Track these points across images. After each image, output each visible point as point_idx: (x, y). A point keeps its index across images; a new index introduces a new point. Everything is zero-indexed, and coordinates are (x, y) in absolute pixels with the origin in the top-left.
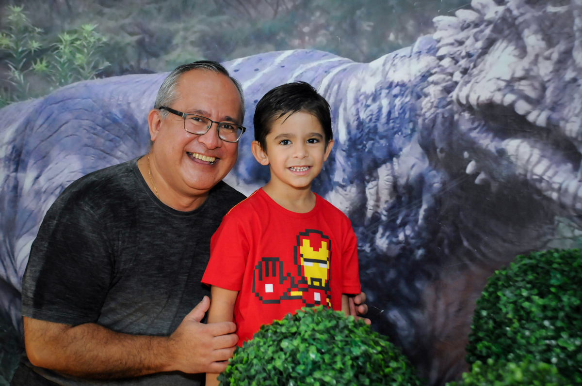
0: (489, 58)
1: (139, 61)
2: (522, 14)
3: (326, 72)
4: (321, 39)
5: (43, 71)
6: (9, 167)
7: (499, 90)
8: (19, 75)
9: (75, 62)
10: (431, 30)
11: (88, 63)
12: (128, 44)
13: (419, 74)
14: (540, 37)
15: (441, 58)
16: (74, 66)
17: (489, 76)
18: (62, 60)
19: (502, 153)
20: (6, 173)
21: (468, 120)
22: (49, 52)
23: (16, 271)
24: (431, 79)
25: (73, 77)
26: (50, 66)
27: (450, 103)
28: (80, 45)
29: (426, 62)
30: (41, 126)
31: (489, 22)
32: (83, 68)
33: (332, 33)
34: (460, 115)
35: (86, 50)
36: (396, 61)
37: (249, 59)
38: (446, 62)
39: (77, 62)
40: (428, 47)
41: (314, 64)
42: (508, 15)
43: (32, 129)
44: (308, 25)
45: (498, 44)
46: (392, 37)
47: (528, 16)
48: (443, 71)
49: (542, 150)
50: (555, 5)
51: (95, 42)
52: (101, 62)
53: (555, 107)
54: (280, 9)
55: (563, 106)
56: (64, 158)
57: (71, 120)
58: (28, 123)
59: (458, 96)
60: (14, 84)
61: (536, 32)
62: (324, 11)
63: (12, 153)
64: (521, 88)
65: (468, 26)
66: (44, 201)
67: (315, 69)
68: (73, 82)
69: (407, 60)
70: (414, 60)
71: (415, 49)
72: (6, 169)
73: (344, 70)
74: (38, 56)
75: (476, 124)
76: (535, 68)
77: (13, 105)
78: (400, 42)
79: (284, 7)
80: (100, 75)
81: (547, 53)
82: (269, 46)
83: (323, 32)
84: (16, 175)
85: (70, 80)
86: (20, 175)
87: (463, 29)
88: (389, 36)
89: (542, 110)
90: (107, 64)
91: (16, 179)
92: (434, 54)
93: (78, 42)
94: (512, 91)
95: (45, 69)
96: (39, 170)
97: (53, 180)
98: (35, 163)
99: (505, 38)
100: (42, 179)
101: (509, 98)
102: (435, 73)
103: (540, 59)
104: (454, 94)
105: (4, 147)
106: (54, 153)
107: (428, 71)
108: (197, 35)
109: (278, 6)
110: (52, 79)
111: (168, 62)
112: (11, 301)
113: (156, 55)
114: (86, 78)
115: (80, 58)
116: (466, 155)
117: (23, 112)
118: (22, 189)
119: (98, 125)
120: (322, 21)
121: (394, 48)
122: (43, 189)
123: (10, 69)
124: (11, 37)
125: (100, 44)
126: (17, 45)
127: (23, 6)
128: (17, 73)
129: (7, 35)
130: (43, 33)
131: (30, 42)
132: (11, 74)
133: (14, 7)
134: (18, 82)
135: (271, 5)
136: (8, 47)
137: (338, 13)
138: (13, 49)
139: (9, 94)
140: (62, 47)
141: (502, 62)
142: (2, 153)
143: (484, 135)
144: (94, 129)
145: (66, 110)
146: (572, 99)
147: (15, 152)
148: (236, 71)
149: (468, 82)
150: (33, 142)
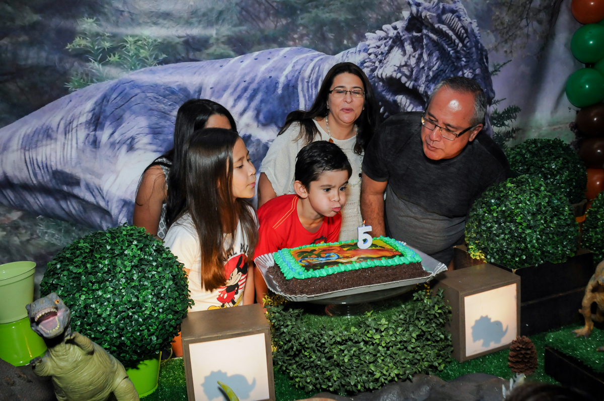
0: (391, 55)
1: (187, 54)
2: (404, 35)
3: (311, 60)
4: (306, 42)
5: (117, 62)
6: (89, 128)
7: (395, 71)
8: (98, 65)
9: (140, 55)
10: (365, 40)
11: (151, 56)
12: (178, 43)
13: (359, 62)
14: (411, 46)
15: (370, 54)
16: (140, 58)
17: (390, 65)
18: (130, 54)
20: (87, 132)
21: (382, 86)
22: (119, 49)
23: (103, 198)
24: (365, 65)
25: (140, 65)
26: (122, 58)
27: (374, 77)
28: (142, 44)
30: (115, 99)
31: (391, 38)
32: (147, 59)
33: (312, 39)
34: (378, 83)
35: (146, 47)
36: (349, 55)
37: (263, 52)
38: (372, 56)
39: (142, 56)
40: (364, 48)
41: (304, 55)
42: (398, 35)
43: (108, 101)
44: (296, 34)
45: (394, 48)
46: (345, 42)
48: (371, 61)
49: (410, 100)
50: (416, 32)
51: (152, 42)
52: (160, 54)
53: (416, 80)
54: (278, 24)
55: (419, 79)
56: (134, 119)
57: (139, 93)
58: (105, 98)
59: (377, 74)
60: (93, 71)
62: (305, 26)
63: (92, 118)
64: (404, 70)
65: (382, 39)
66: (118, 149)
67: (305, 58)
68: (141, 68)
69: (354, 54)
70: (357, 55)
71: (358, 49)
72: (87, 130)
73: (322, 59)
74: (111, 52)
75: (385, 88)
76: (409, 61)
77: (92, 86)
78: (350, 45)
79: (281, 23)
80: (161, 63)
81: (414, 54)
82: (275, 45)
83: (306, 38)
84: (95, 133)
85: (138, 67)
86: (98, 133)
87: (380, 40)
88: (344, 42)
89: (411, 81)
90: (164, 56)
91: (95, 135)
92: (367, 52)
93: (140, 42)
94: (400, 72)
95: (118, 60)
96: (114, 129)
97: (125, 135)
98: (110, 124)
99: (397, 46)
100: (116, 135)
101: (399, 75)
102: (367, 62)
103: (411, 57)
104: (375, 73)
105: (85, 115)
106: (127, 115)
107: (364, 61)
108: (226, 38)
110: (124, 67)
111: (208, 54)
112: (102, 218)
113: (199, 50)
114: (151, 65)
115: (143, 53)
116: (380, 103)
117: (101, 90)
118: (100, 142)
119: (160, 96)
120: (304, 32)
121: (347, 48)
122: (117, 141)
123: (91, 61)
124: (87, 39)
125: (156, 43)
126: (92, 44)
127: (95, 18)
128: (96, 64)
129: (83, 38)
130: (111, 36)
131: (102, 43)
132: (91, 64)
133: (87, 19)
134: (98, 70)
135: (273, 21)
136: (86, 46)
137: (313, 28)
138: (91, 48)
139: (89, 79)
140: (128, 45)
141: (396, 58)
142: (83, 119)
143: (388, 94)
144: (157, 98)
145: (135, 87)
146: (423, 76)
147: (95, 117)
148: (256, 59)
149: (382, 67)
150: (108, 110)
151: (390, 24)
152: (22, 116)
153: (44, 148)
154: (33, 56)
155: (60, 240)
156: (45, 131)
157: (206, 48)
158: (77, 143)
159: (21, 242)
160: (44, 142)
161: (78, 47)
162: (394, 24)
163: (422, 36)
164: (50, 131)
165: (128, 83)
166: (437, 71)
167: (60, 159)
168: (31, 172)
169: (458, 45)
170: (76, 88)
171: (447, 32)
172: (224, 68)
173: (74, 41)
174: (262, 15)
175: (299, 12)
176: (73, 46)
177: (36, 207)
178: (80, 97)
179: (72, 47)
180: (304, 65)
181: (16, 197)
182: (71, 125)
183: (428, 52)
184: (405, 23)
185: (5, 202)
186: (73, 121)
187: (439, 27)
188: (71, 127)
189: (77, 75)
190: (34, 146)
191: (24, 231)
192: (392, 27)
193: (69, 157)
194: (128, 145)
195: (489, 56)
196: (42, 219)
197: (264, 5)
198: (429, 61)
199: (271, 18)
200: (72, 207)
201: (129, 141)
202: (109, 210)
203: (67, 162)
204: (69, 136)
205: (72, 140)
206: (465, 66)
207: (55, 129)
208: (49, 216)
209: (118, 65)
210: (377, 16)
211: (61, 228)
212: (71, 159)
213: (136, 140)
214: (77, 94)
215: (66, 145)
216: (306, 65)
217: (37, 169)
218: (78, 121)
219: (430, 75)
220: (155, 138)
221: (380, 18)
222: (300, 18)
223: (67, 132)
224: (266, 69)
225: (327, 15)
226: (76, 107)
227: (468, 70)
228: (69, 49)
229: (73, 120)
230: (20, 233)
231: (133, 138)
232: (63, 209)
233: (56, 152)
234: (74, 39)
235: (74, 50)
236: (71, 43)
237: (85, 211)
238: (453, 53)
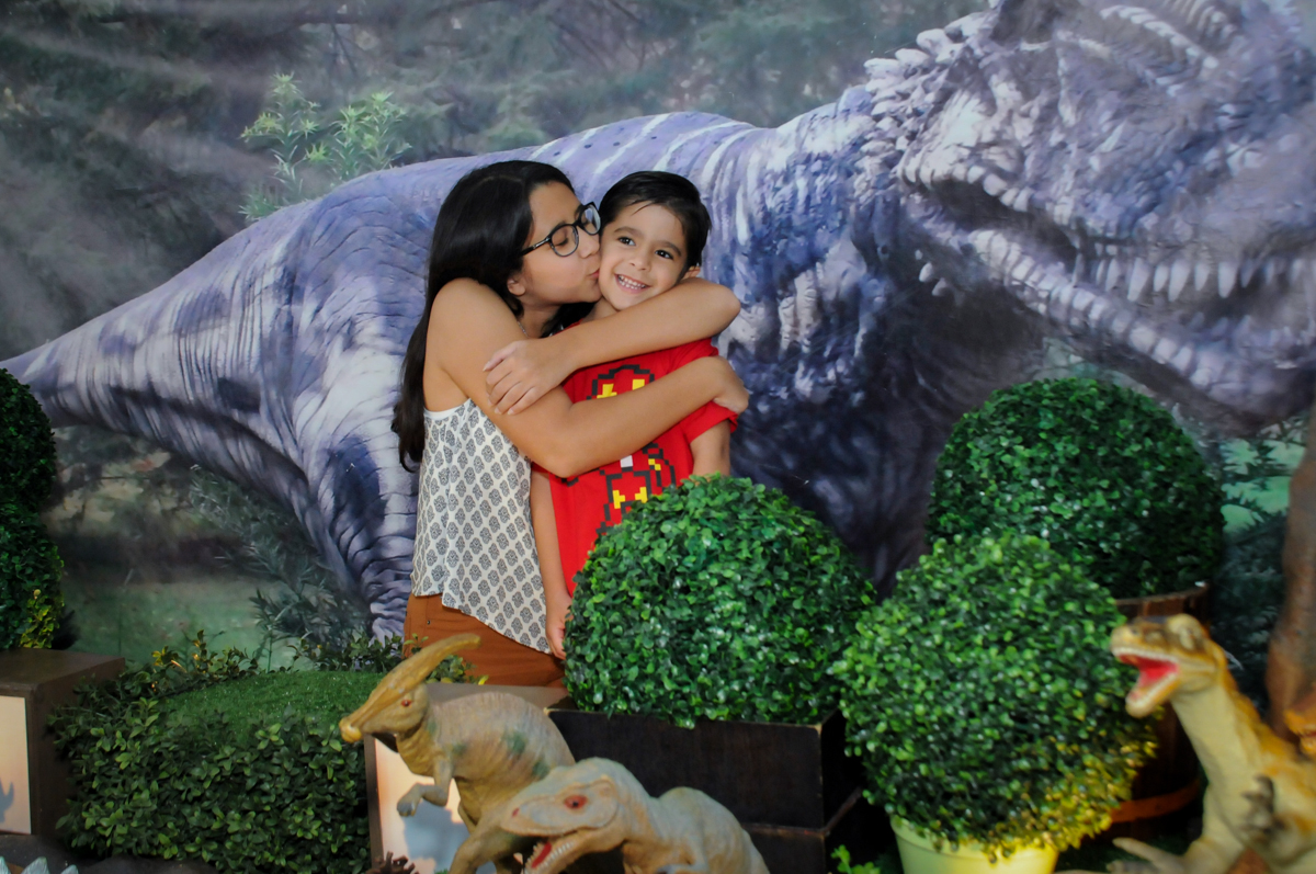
0: (946, 117)
1: (450, 140)
2: (987, 54)
3: (715, 143)
4: (707, 96)
5: (321, 161)
6: (280, 297)
7: (961, 161)
8: (290, 169)
9: (363, 146)
11: (381, 147)
12: (435, 116)
13: (848, 141)
14: (1013, 85)
15: (878, 118)
16: (362, 152)
17: (945, 144)
18: (346, 144)
19: (968, 250)
20: (276, 305)
21: (920, 205)
22: (329, 134)
23: (295, 441)
24: (865, 148)
25: (361, 168)
26: (330, 154)
27: (894, 181)
28: (370, 121)
29: (857, 124)
30: (320, 238)
31: (943, 66)
32: (374, 154)
33: (722, 88)
34: (908, 198)
35: (377, 129)
36: (815, 124)
37: (605, 129)
38: (885, 124)
39: (365, 147)
40: (860, 102)
41: (698, 133)
42: (968, 56)
43: (308, 244)
44: (687, 78)
45: (956, 96)
46: (807, 90)
47: (995, 57)
48: (882, 136)
49: (1023, 244)
50: (1030, 41)
51: (389, 117)
52: (399, 144)
53: (1038, 183)
54: (647, 56)
56: (352, 281)
57: (359, 227)
58: (303, 236)
59: (904, 171)
60: (282, 181)
61: (1007, 80)
62: (711, 57)
63: (283, 277)
64: (991, 157)
65: (914, 72)
66: (328, 343)
67: (701, 140)
68: (360, 174)
69: (831, 121)
70: (840, 122)
71: (842, 105)
72: (276, 301)
73: (742, 139)
74: (314, 141)
75: (931, 210)
76: (1009, 130)
77: (282, 211)
78: (820, 97)
79: (653, 54)
80: (397, 163)
81: (1024, 108)
82: (633, 110)
83: (710, 86)
84: (290, 308)
85: (357, 172)
86: (295, 308)
87: (907, 76)
88: (803, 89)
89: (1021, 188)
90: (407, 146)
91: (289, 313)
92: (868, 113)
93: (367, 118)
94: (979, 162)
95: (323, 158)
96: (319, 301)
97: (339, 314)
98: (313, 290)
99: (965, 87)
100: (324, 313)
101: (976, 172)
102: (871, 139)
103: (1016, 116)
104: (898, 169)
105: (272, 270)
106: (339, 274)
107: (861, 137)
108: (531, 99)
109: (644, 52)
110: (333, 172)
111: (491, 139)
112: (292, 484)
113: (474, 130)
114: (379, 168)
115: (369, 140)
116: (918, 254)
117: (296, 219)
118: (298, 327)
119: (397, 233)
120: (708, 71)
121: (811, 105)
122: (326, 327)
123: (277, 161)
124: (278, 117)
125: (397, 119)
126: (285, 127)
127: (293, 73)
128: (286, 167)
129: (272, 115)
130: (320, 108)
131: (302, 122)
132: (278, 167)
133: (281, 76)
134: (288, 179)
135: (633, 51)
136: (274, 131)
137: (730, 59)
138: (281, 134)
139: (280, 194)
140: (345, 126)
141: (964, 121)
142: (270, 278)
143: (942, 226)
144: (392, 238)
145: (353, 215)
146: (1061, 171)
147: (288, 275)
148: (588, 146)
149: (918, 151)
150: (310, 261)
151: (941, 26)
152: (180, 270)
153: (209, 333)
154: (191, 153)
155: (224, 518)
156: (213, 301)
157: (489, 125)
158: (261, 327)
159: (164, 512)
160: (211, 323)
161: (261, 133)
162: (954, 25)
163: (1051, 52)
164: (220, 301)
165: (341, 204)
166: (1118, 154)
167: (232, 355)
168: (186, 377)
170: (258, 216)
171: (1151, 26)
173: (255, 123)
174: (608, 38)
175: (694, 21)
176: (254, 131)
177: (190, 448)
178: (264, 233)
179: (252, 134)
180: (698, 155)
181: (162, 425)
182: (252, 289)
183: (1078, 98)
184: (991, 19)
185: (146, 431)
186: (254, 283)
187: (1116, 15)
188: (251, 294)
189: (257, 189)
190: (194, 329)
191: (168, 491)
192: (949, 35)
193: (247, 354)
194: (344, 335)
196: (197, 472)
197: (609, 13)
198: (1083, 127)
199: (629, 42)
200: (244, 453)
201: (347, 326)
202: (304, 469)
203: (242, 364)
204: (249, 312)
205: (253, 321)
206: (1232, 129)
207: (228, 297)
209: (322, 168)
210: (904, 7)
211: (226, 493)
212: (250, 357)
213: (358, 327)
214: (258, 228)
215: (243, 329)
216: (703, 155)
217: (196, 373)
218: (262, 282)
219: (1089, 167)
220: (390, 324)
221: (912, 12)
222: (698, 37)
223: (246, 302)
224: (607, 169)
225: (769, 21)
226: (258, 254)
227: (1244, 140)
228: (246, 137)
229: (255, 279)
230: (164, 495)
231: (352, 322)
232: (231, 457)
233: (227, 343)
234: (256, 118)
235: (254, 139)
236: (250, 124)
237: (265, 465)
238: (1177, 92)
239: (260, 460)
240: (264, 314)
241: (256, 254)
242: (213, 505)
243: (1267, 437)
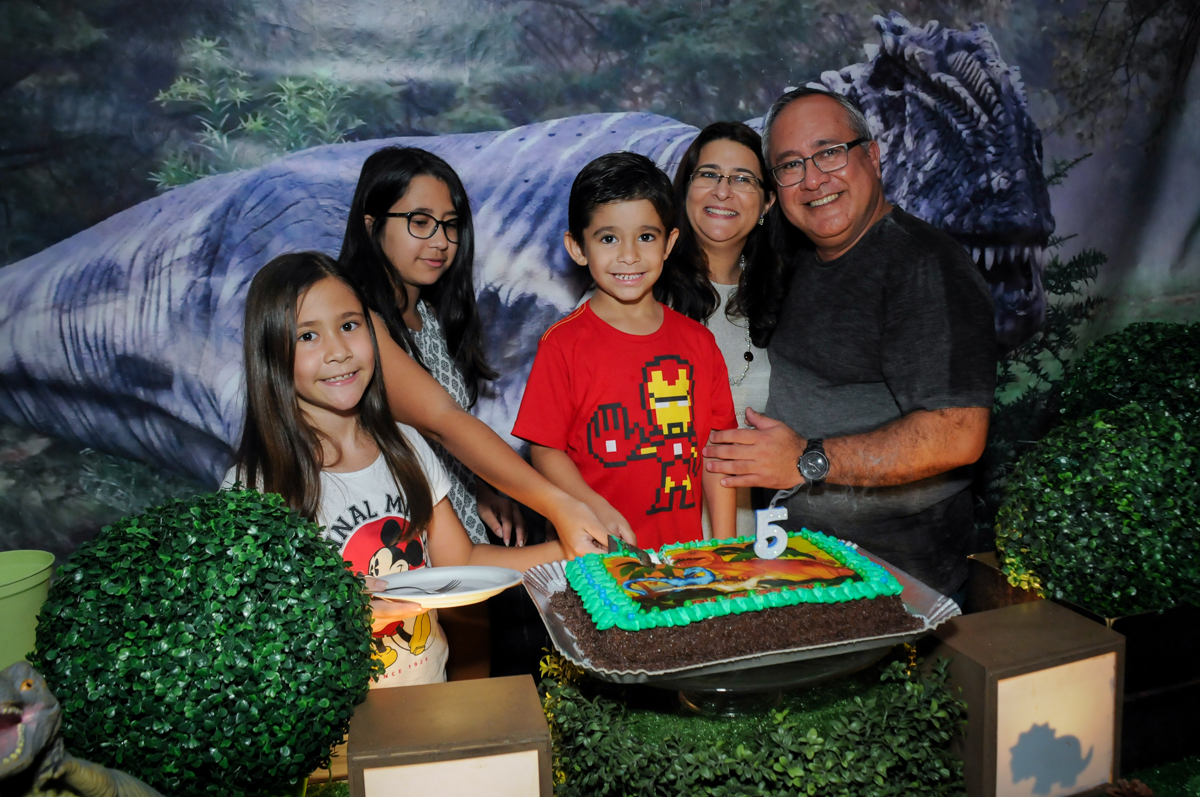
1: (408, 120)
2: (865, 94)
3: (668, 140)
4: (658, 101)
5: (259, 131)
6: (196, 269)
8: (221, 137)
9: (308, 119)
11: (331, 121)
12: (389, 96)
14: (879, 118)
16: (308, 125)
18: (288, 116)
20: (191, 277)
22: (266, 105)
23: (219, 416)
25: (308, 140)
26: (271, 125)
28: (314, 95)
30: (252, 209)
32: (323, 128)
33: (670, 96)
35: (323, 103)
37: (566, 121)
39: (313, 119)
41: (653, 131)
42: (853, 93)
43: (238, 214)
44: (639, 85)
46: (742, 105)
47: (869, 97)
51: (335, 92)
52: (350, 119)
54: (602, 63)
57: (303, 199)
58: (232, 207)
60: (211, 149)
61: (876, 114)
62: (658, 69)
63: (202, 248)
68: (309, 146)
72: (191, 273)
73: (690, 139)
74: (249, 110)
77: (207, 180)
78: (751, 111)
79: (607, 61)
80: (347, 138)
81: (884, 135)
82: (591, 107)
83: (659, 93)
84: (208, 280)
85: (304, 144)
86: (214, 280)
88: (738, 104)
90: (360, 122)
91: (207, 285)
93: (310, 92)
95: (262, 128)
96: (248, 272)
98: (241, 262)
103: (880, 140)
105: (189, 242)
106: (276, 245)
108: (490, 88)
109: (599, 60)
110: (275, 143)
111: (452, 122)
112: (215, 459)
113: (433, 113)
114: (330, 141)
115: (316, 114)
117: (224, 189)
118: (217, 300)
119: (347, 205)
120: (656, 81)
123: (206, 129)
124: (200, 83)
125: (344, 95)
126: (211, 94)
127: (218, 39)
128: (216, 134)
129: (192, 80)
130: (251, 78)
131: (231, 91)
132: (207, 134)
133: (203, 40)
134: (218, 147)
135: (590, 57)
136: (197, 97)
137: (675, 73)
138: (207, 101)
139: (201, 164)
140: (284, 98)
142: (184, 250)
144: (341, 211)
145: (296, 186)
147: (209, 246)
148: (551, 135)
150: (238, 232)
151: (837, 69)
153: (101, 308)
154: (85, 115)
155: (127, 501)
156: (105, 272)
157: (448, 109)
158: (170, 300)
159: (46, 503)
160: (102, 296)
161: (180, 98)
162: (845, 70)
163: (902, 97)
164: (115, 273)
165: (281, 176)
166: (933, 173)
167: (133, 331)
168: (71, 356)
169: (979, 117)
170: (173, 184)
171: (957, 89)
172: (484, 151)
173: (172, 87)
175: (645, 39)
176: (171, 95)
177: (78, 430)
178: (181, 202)
179: (169, 98)
180: (654, 149)
181: (38, 408)
182: (158, 261)
183: (915, 132)
184: (869, 69)
186: (162, 254)
187: (939, 78)
188: (157, 266)
189: (175, 156)
190: (80, 303)
191: (52, 480)
192: (842, 76)
193: (152, 329)
195: (1044, 143)
196: (90, 456)
197: (573, 21)
198: (917, 151)
199: (586, 49)
200: (154, 433)
203: (147, 339)
204: (154, 284)
205: (159, 293)
206: (993, 162)
207: (125, 269)
208: (106, 450)
209: (262, 138)
210: (810, 51)
211: (129, 475)
212: (156, 332)
214: (173, 197)
215: (146, 303)
216: (657, 150)
217: (84, 350)
218: (174, 253)
219: (917, 180)
221: (817, 56)
222: (647, 52)
223: (150, 275)
224: (572, 157)
225: (706, 47)
226: (170, 225)
227: (999, 171)
228: (161, 102)
229: (164, 250)
230: (45, 484)
232: (134, 436)
233: (125, 318)
234: (172, 82)
235: (171, 104)
236: (166, 89)
237: (181, 443)
238: (967, 135)
239: (174, 438)
240: (174, 285)
241: (168, 224)
242: (113, 490)
243: (1009, 358)
